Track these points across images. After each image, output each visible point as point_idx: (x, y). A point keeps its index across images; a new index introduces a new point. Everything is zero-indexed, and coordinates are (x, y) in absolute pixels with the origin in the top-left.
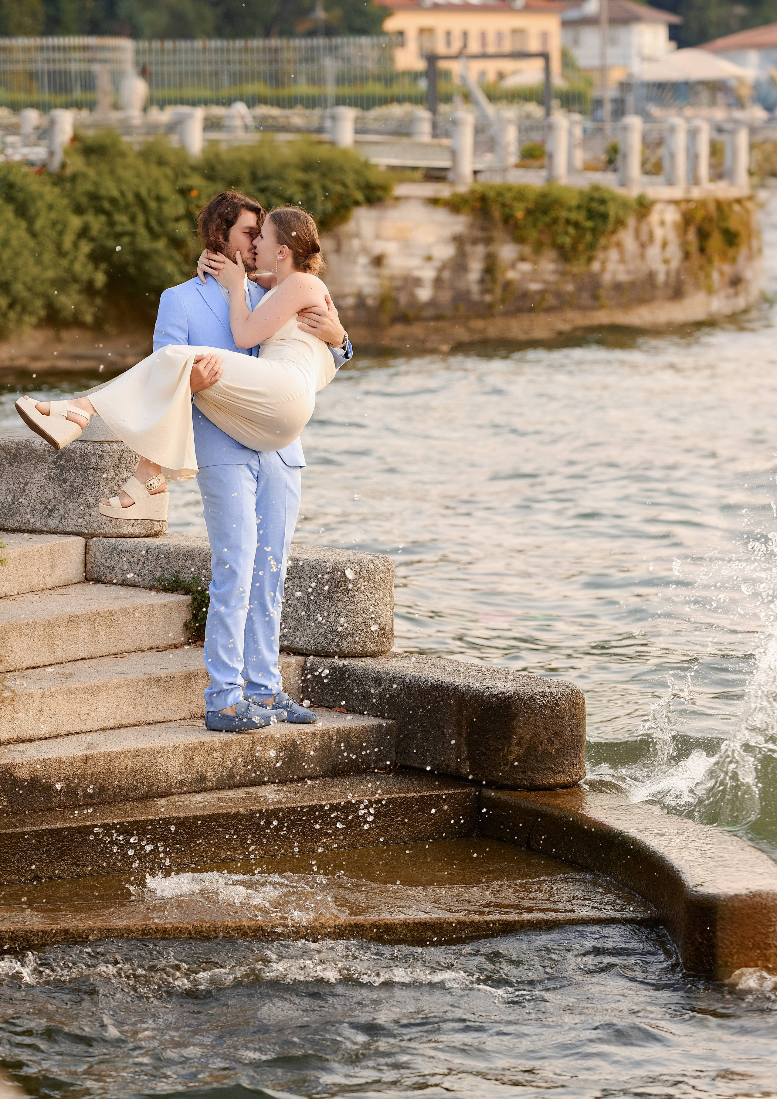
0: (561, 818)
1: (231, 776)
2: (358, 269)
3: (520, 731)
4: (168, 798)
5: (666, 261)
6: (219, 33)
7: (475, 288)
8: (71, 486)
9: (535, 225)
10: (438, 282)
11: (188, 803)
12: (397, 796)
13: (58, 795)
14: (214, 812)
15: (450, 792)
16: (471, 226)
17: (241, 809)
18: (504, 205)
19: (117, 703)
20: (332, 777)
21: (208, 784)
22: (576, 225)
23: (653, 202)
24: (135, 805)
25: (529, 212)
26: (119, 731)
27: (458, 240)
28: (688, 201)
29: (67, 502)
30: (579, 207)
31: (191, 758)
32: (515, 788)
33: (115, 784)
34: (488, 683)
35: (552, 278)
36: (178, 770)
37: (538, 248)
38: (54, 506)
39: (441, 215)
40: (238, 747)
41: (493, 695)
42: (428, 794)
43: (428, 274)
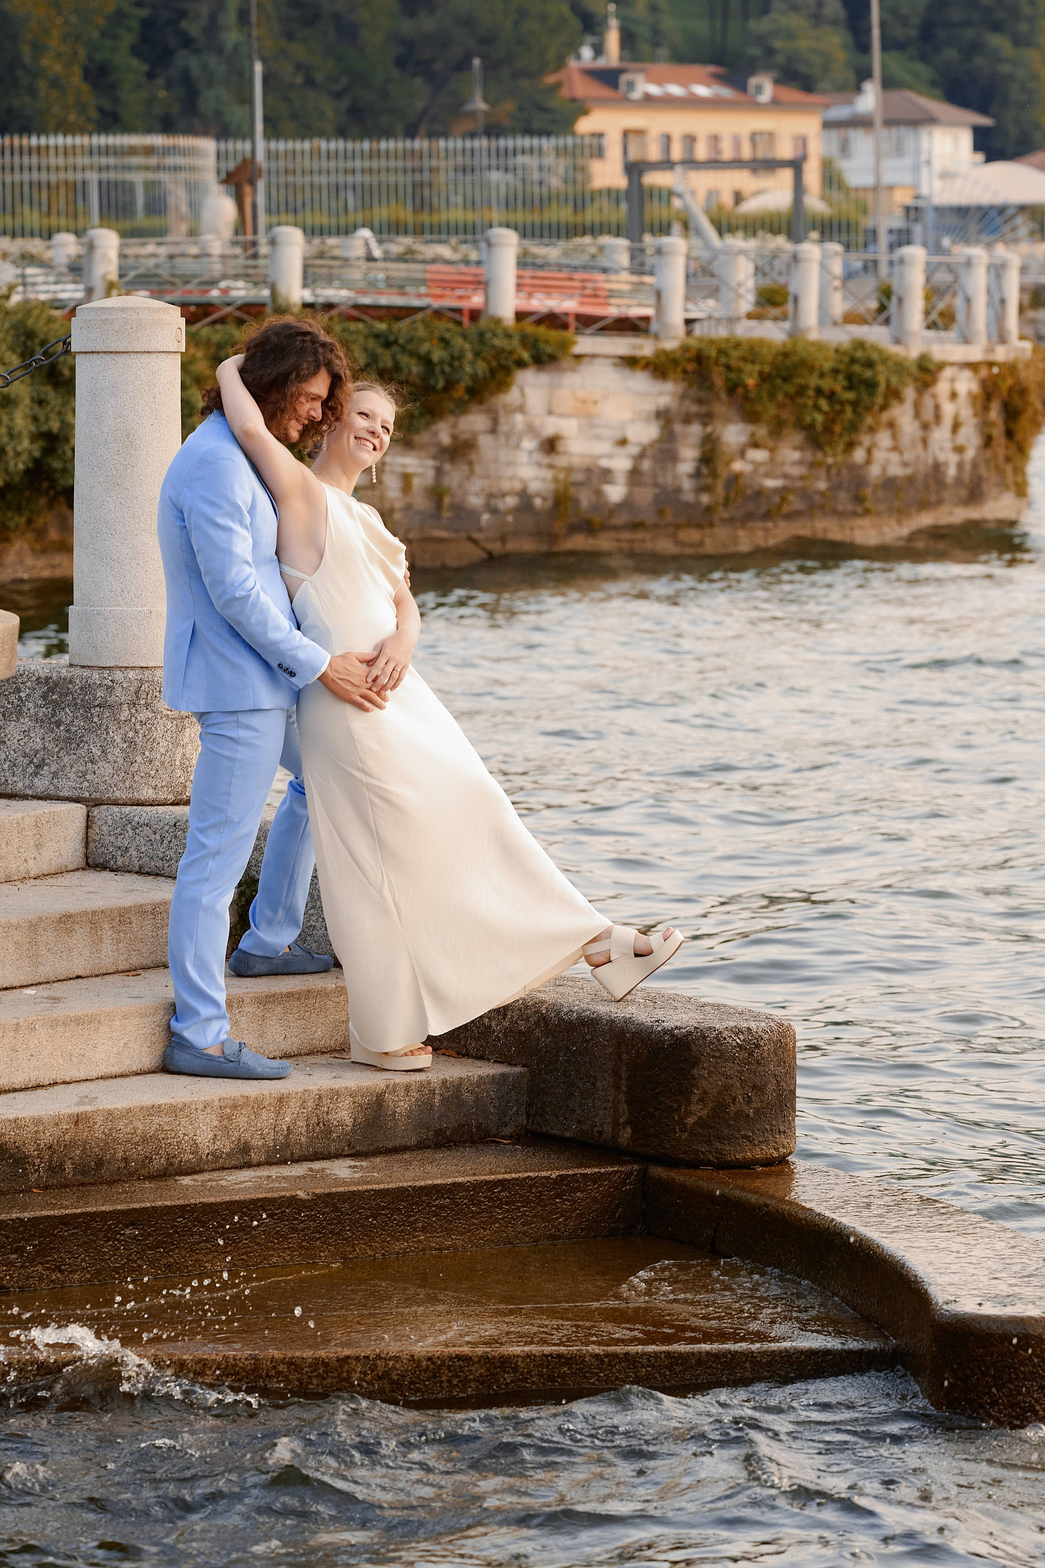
0: (759, 1207)
1: (286, 1145)
2: (523, 457)
3: (703, 1083)
4: (195, 1177)
5: (959, 450)
6: (342, 133)
7: (687, 485)
8: (67, 731)
9: (772, 396)
10: (634, 475)
11: (223, 1183)
12: (526, 1175)
13: (36, 1171)
14: (260, 1196)
15: (603, 1170)
16: (683, 397)
17: (299, 1192)
18: (728, 368)
19: (125, 1040)
20: (435, 1148)
21: (254, 1157)
22: (831, 396)
23: (942, 366)
24: (148, 1185)
25: (764, 378)
26: (128, 1079)
27: (663, 416)
28: (991, 364)
29: (60, 755)
30: (835, 371)
31: (229, 1119)
32: (695, 1165)
33: (120, 1155)
34: (659, 1014)
35: (796, 471)
36: (211, 1136)
37: (777, 428)
38: (44, 760)
39: (641, 381)
40: (298, 1104)
41: (665, 1031)
42: (570, 1172)
43: (621, 464)
